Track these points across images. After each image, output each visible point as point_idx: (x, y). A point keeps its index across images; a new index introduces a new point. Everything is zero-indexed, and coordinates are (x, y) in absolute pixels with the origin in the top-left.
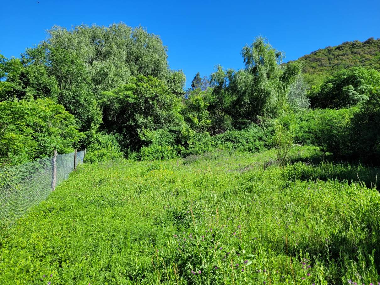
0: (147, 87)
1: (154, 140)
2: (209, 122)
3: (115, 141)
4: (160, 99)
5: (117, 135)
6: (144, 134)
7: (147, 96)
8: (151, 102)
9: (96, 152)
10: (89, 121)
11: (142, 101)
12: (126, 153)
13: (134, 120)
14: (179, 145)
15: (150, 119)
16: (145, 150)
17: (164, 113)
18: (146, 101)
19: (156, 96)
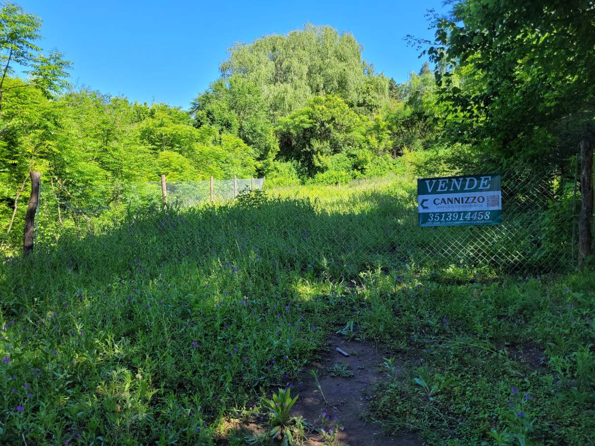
0: (323, 109)
1: (330, 165)
2: (390, 142)
3: (293, 169)
4: (337, 122)
5: (295, 162)
6: (319, 160)
7: (323, 120)
8: (327, 126)
9: (274, 180)
10: (267, 149)
11: (318, 124)
12: (303, 180)
13: (310, 146)
14: (355, 170)
15: (327, 144)
16: (319, 176)
17: (339, 136)
18: (322, 124)
19: (333, 119)
